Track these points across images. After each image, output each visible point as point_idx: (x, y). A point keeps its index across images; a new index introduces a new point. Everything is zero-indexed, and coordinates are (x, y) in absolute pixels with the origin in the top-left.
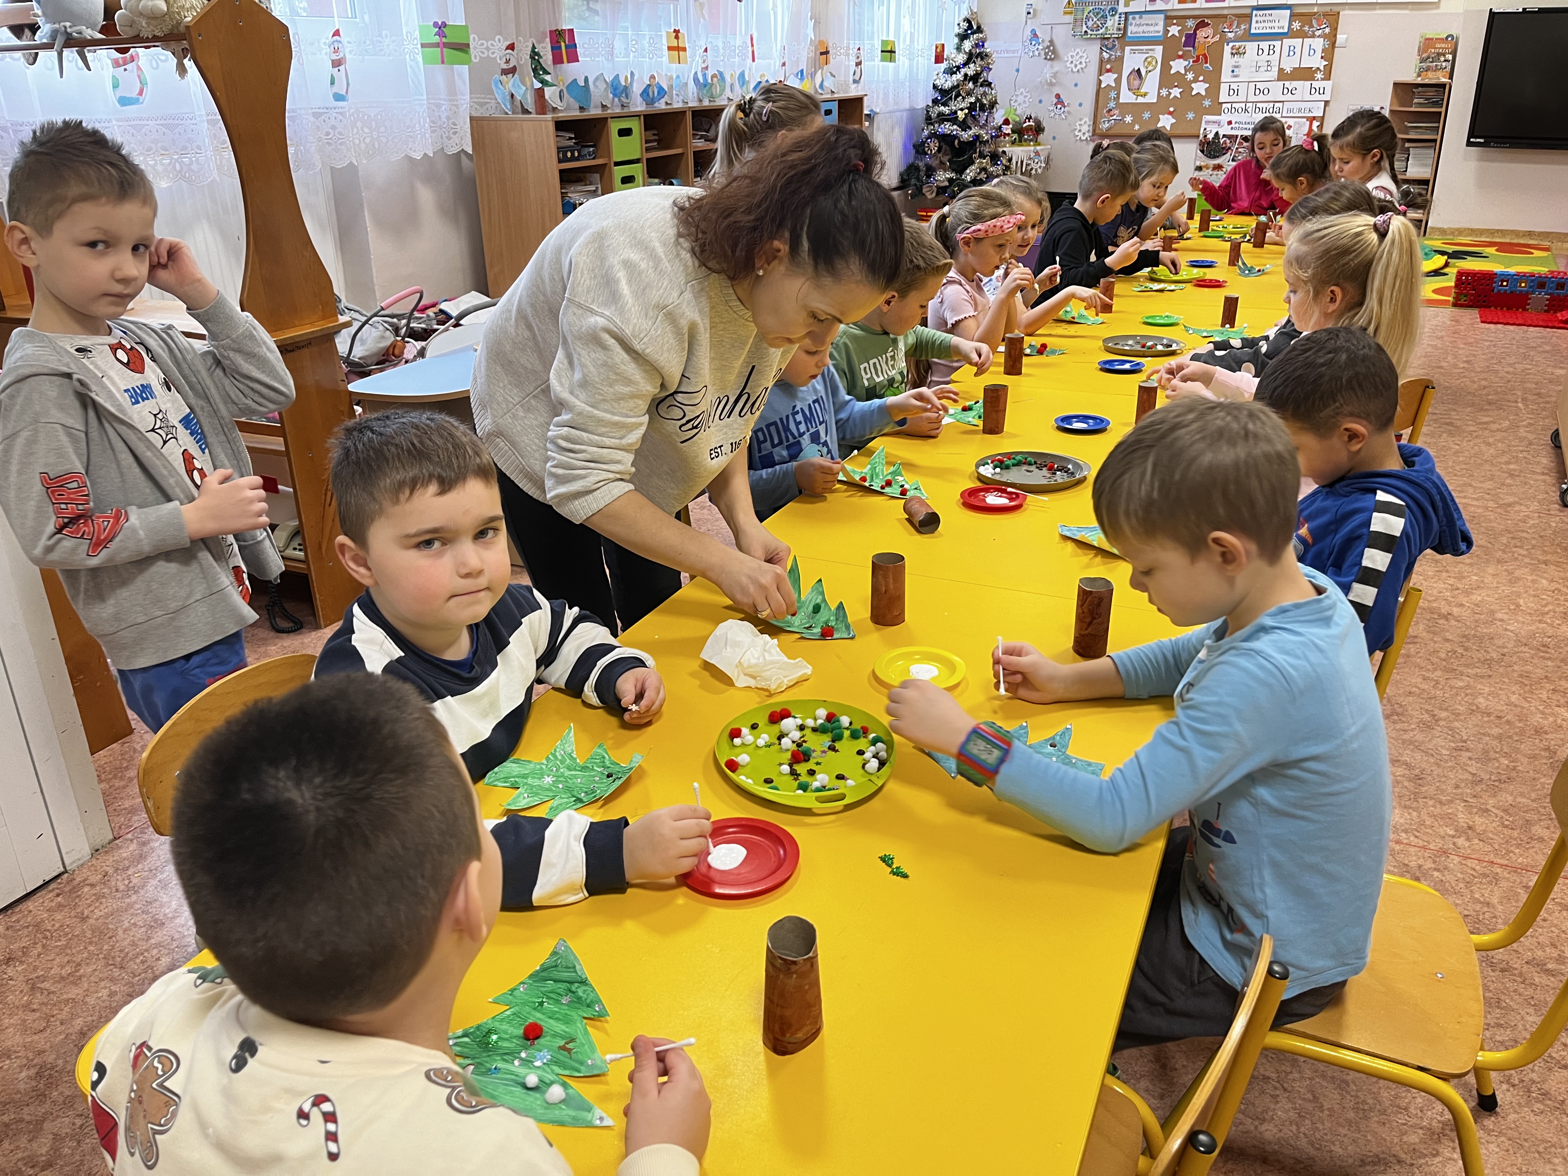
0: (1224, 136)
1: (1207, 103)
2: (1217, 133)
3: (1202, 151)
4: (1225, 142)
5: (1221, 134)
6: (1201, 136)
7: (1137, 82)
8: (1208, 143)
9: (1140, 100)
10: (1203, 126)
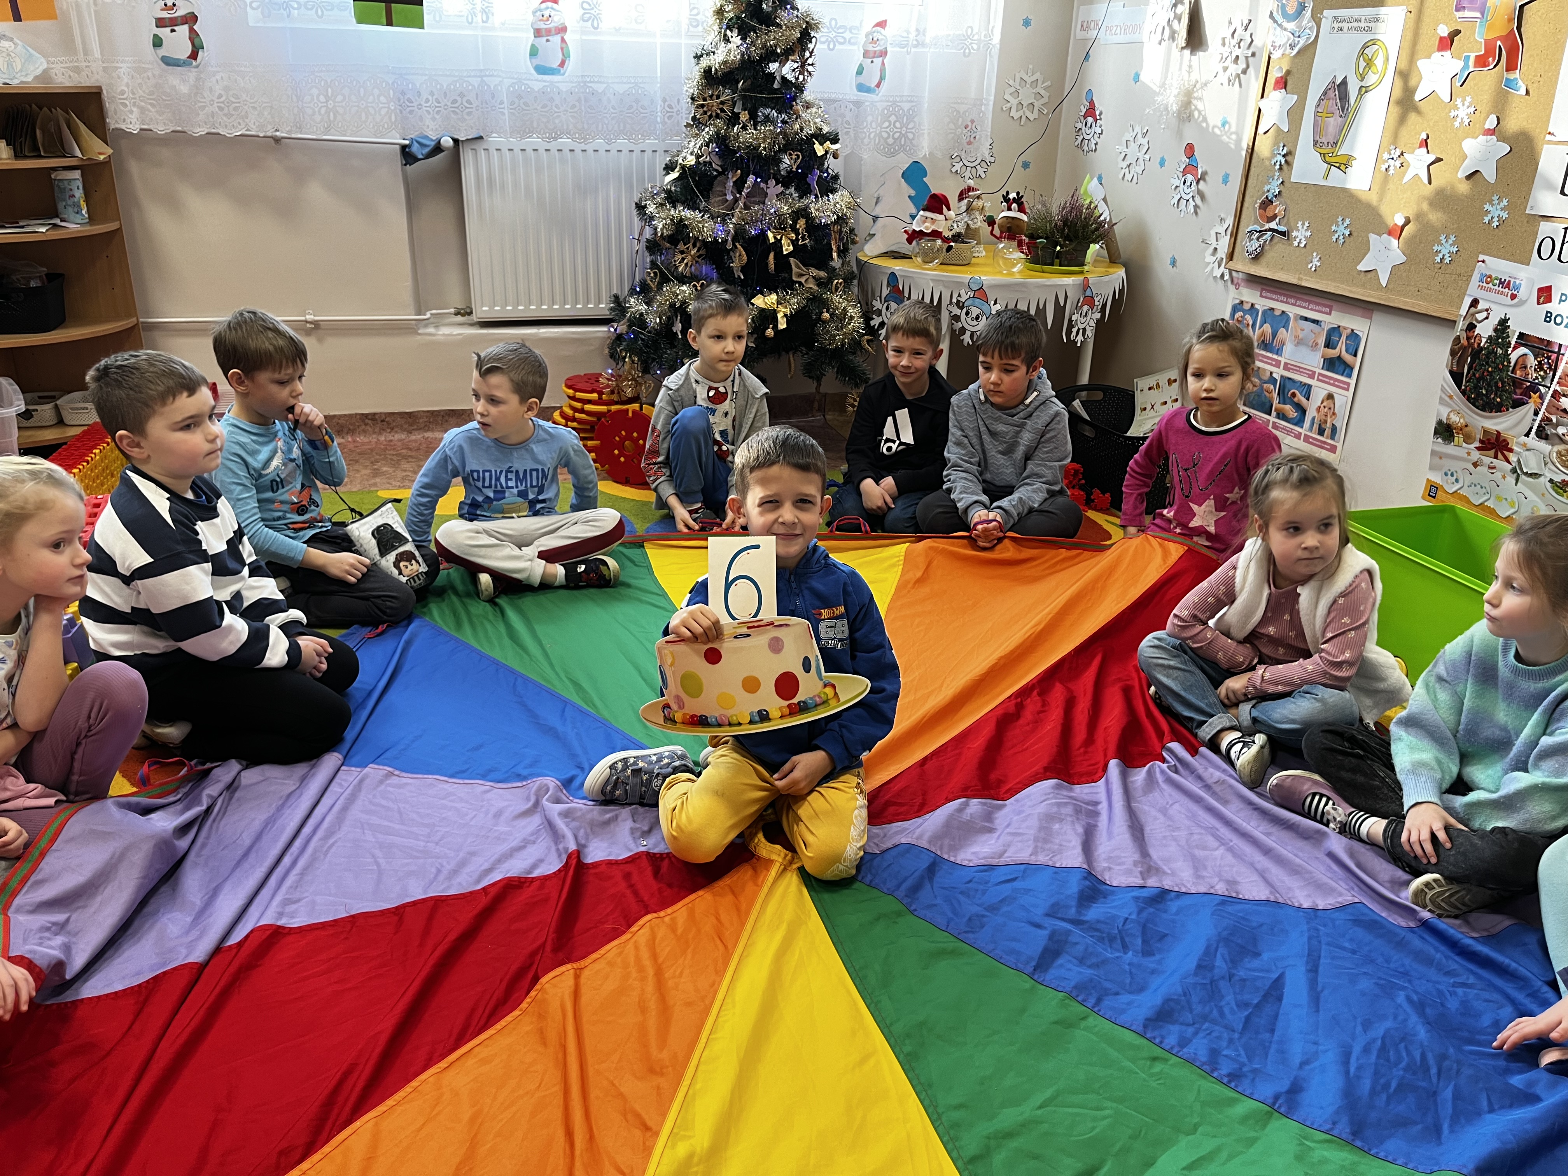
0: (1523, 338)
1: (1496, 211)
2: (1503, 323)
3: (1456, 376)
4: (1521, 363)
5: (1515, 328)
6: (1461, 325)
7: (1333, 122)
8: (1477, 353)
9: (1336, 178)
10: (1473, 290)
